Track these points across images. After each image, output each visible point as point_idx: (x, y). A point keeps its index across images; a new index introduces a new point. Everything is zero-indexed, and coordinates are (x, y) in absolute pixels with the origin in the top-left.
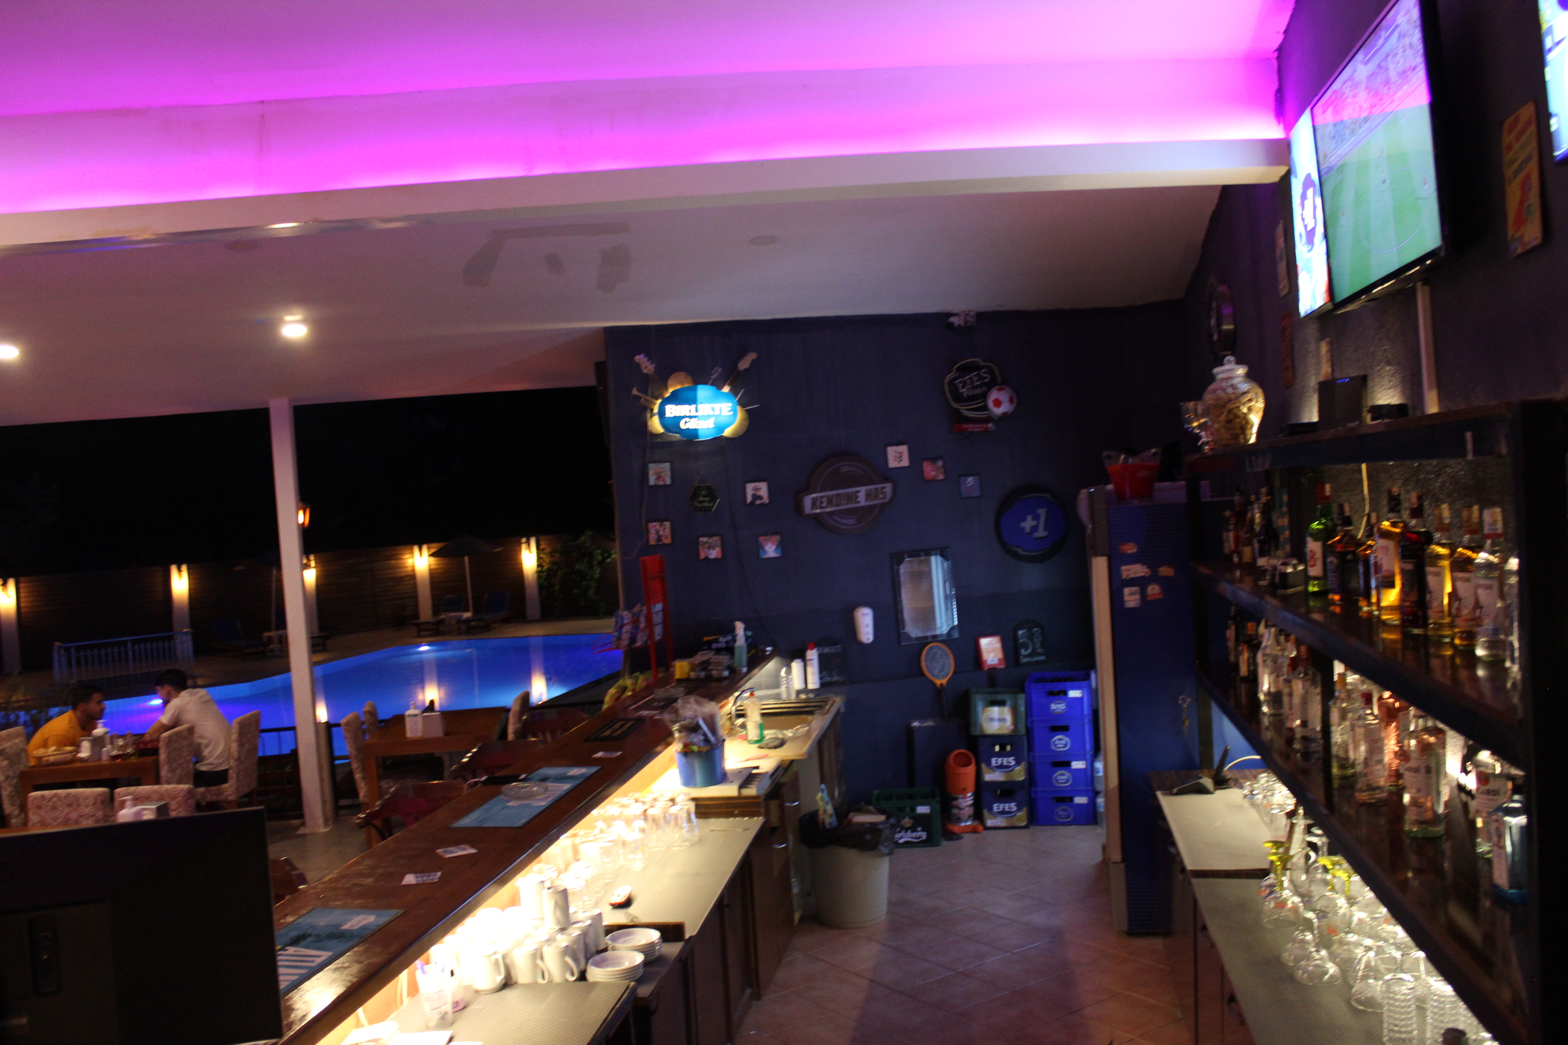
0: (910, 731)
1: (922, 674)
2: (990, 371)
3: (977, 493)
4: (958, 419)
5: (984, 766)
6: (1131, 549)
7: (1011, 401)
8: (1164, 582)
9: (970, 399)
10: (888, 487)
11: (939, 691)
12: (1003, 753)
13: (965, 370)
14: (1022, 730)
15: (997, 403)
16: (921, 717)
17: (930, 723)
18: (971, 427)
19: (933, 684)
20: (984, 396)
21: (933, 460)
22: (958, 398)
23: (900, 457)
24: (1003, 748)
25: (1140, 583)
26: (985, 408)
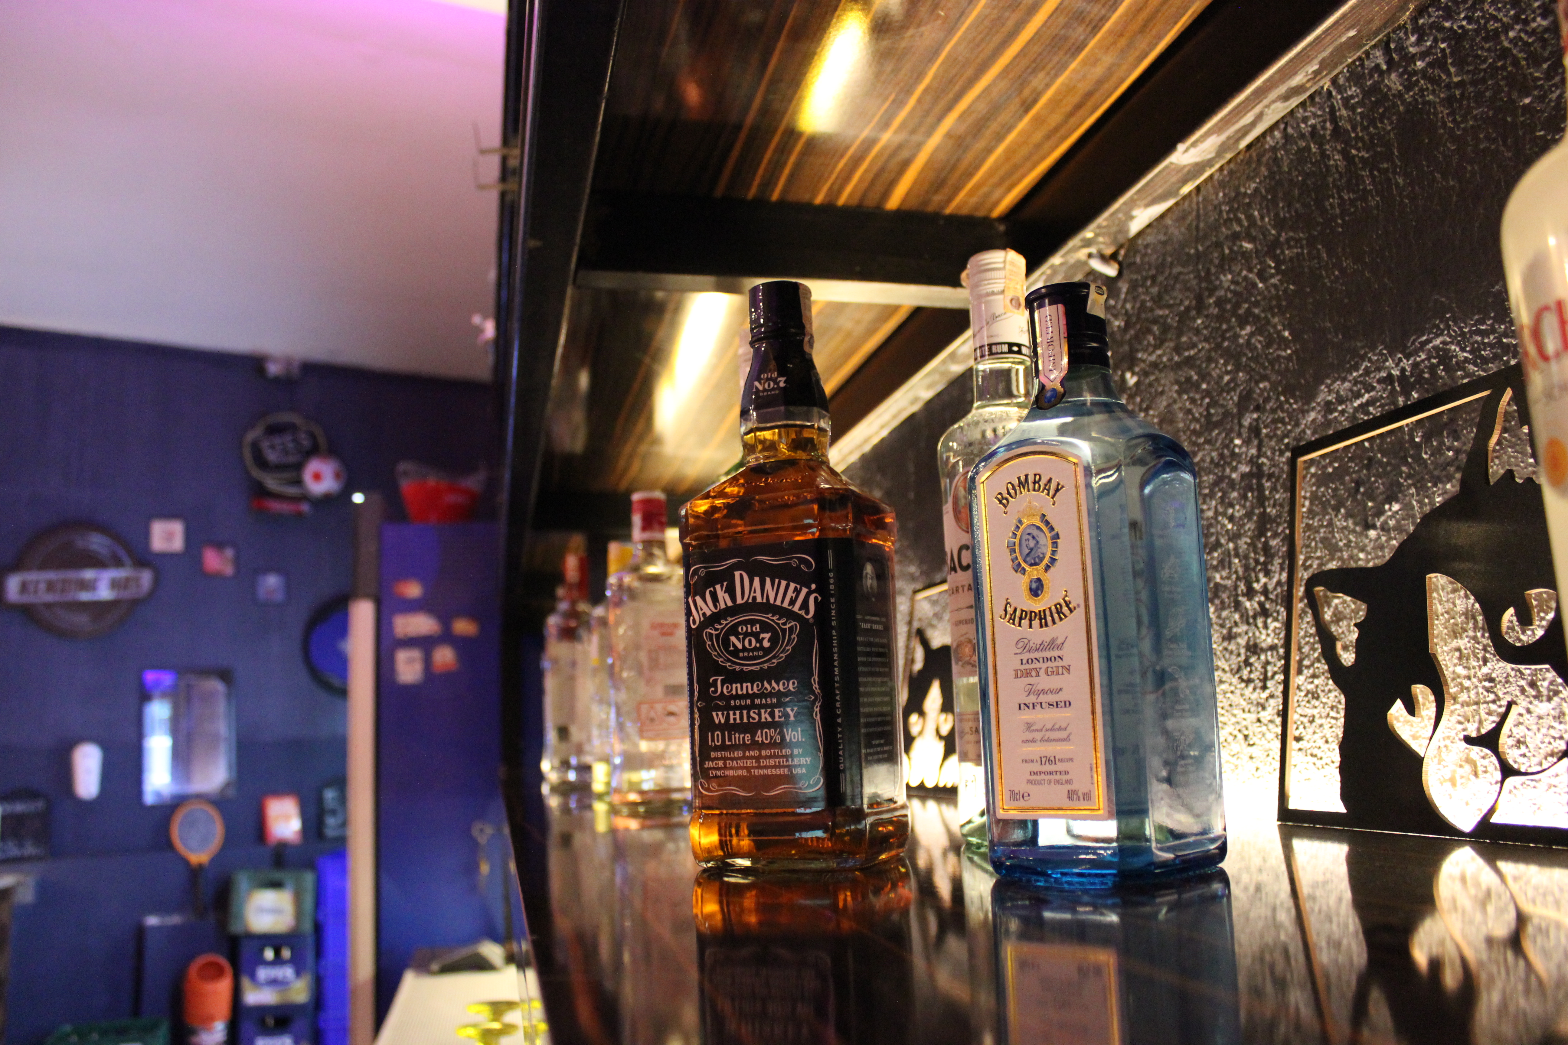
0: (141, 932)
1: (169, 845)
2: (312, 436)
3: (279, 597)
4: (261, 492)
5: (246, 982)
6: (413, 590)
7: (337, 476)
8: (460, 644)
9: (279, 468)
10: (146, 577)
11: (195, 873)
12: (278, 960)
13: (274, 430)
14: (308, 926)
15: (317, 477)
16: (159, 909)
17: (175, 919)
18: (277, 506)
19: (186, 862)
20: (299, 467)
21: (219, 546)
22: (262, 463)
23: (169, 536)
24: (277, 953)
25: (425, 644)
26: (298, 482)
